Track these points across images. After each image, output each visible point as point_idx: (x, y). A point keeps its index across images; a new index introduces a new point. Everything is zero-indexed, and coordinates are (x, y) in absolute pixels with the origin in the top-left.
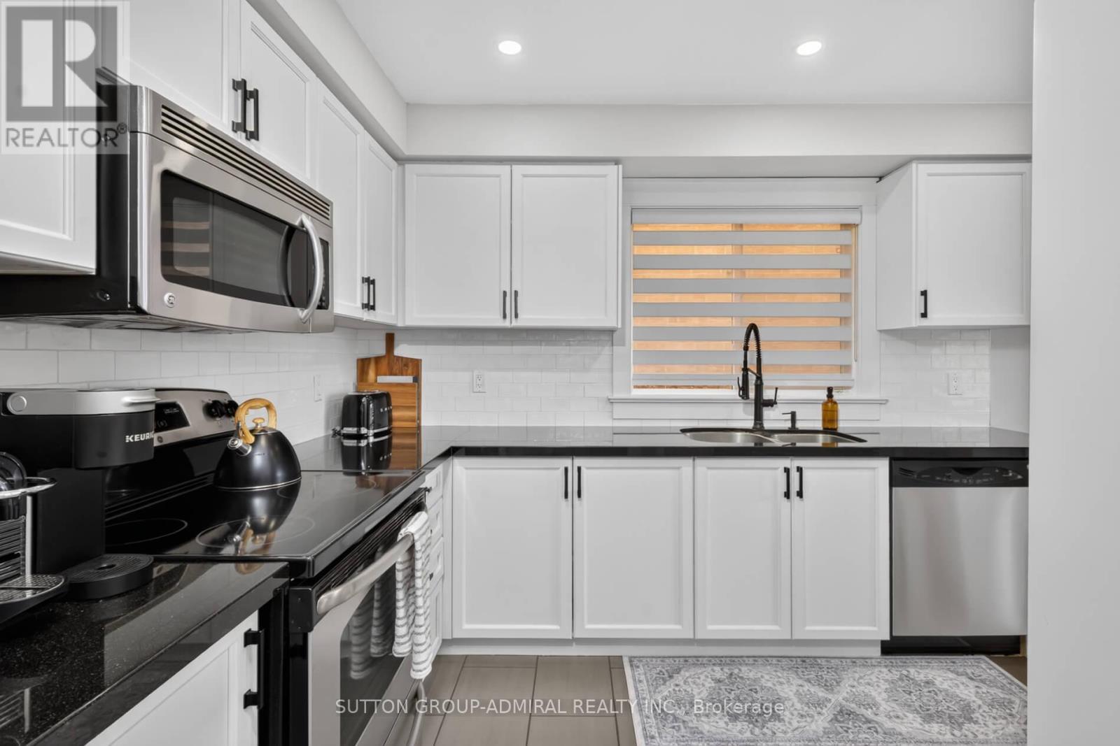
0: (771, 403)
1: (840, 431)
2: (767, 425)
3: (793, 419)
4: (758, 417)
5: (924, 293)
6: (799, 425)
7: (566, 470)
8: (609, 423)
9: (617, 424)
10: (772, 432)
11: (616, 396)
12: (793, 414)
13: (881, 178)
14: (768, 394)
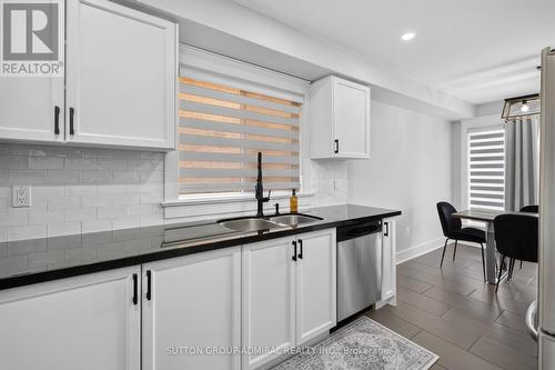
0: (267, 200)
1: (299, 212)
2: (265, 213)
3: (277, 209)
4: (260, 208)
5: (336, 141)
6: (281, 211)
7: (135, 277)
8: (162, 223)
9: (167, 222)
10: (269, 217)
11: (167, 202)
12: (277, 205)
13: (312, 82)
14: (265, 195)
